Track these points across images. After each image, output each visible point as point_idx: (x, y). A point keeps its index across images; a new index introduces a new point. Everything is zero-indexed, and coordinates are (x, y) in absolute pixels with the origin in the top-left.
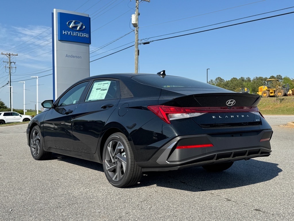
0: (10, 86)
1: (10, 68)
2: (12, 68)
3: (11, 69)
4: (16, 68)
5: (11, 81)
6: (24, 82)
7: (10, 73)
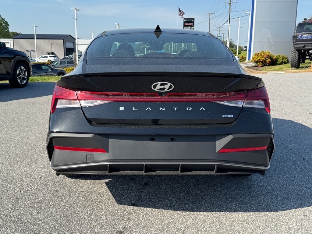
0: (229, 23)
1: (230, 3)
2: (232, 3)
3: (231, 5)
4: (236, 3)
5: (230, 18)
6: (239, 19)
7: (230, 10)
